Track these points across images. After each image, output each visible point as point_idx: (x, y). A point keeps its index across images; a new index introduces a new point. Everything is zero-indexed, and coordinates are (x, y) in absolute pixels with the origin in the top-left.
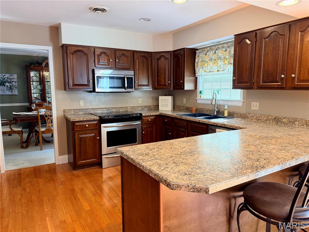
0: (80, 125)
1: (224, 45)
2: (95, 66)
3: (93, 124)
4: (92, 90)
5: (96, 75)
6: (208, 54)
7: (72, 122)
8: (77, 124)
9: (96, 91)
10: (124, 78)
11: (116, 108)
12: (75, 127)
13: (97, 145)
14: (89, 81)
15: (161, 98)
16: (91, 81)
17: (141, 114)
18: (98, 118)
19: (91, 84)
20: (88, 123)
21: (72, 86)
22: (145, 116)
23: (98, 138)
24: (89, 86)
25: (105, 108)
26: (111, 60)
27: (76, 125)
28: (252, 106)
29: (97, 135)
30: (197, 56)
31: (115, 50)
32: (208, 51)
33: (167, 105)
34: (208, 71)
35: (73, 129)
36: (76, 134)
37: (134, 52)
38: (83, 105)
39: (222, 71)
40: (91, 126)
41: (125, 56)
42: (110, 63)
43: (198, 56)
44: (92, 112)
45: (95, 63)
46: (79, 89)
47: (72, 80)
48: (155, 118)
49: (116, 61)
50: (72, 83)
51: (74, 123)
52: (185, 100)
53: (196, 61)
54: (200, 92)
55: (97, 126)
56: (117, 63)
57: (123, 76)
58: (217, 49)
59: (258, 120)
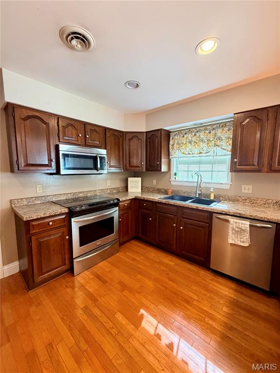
0: (38, 225)
1: (208, 127)
2: (59, 141)
3: (59, 219)
4: (55, 171)
5: (61, 153)
6: (185, 136)
7: (25, 221)
8: (34, 223)
9: (62, 173)
10: (96, 157)
11: (83, 192)
12: (31, 228)
13: (67, 247)
14: (50, 160)
15: (131, 180)
16: (54, 160)
17: (118, 200)
18: (67, 210)
19: (54, 164)
20: (53, 219)
21: (24, 166)
22: (122, 201)
23: (67, 237)
24: (51, 166)
25: (71, 193)
26: (80, 135)
27: (33, 225)
28: (243, 189)
29: (66, 233)
30: (171, 139)
31: (85, 124)
32: (186, 134)
33: (137, 187)
34: (187, 153)
35: (28, 231)
36: (33, 238)
37: (105, 129)
38: (41, 191)
39: (205, 153)
40: (56, 223)
41: (97, 132)
42: (79, 138)
43: (173, 139)
44: (54, 200)
45: (59, 137)
46: (35, 171)
47: (24, 157)
48: (130, 203)
49: (85, 137)
50: (24, 162)
51: (29, 223)
52: (155, 181)
53: (170, 143)
54: (175, 174)
55: (65, 222)
56: (87, 139)
57: (95, 155)
58: (197, 132)
59: (253, 203)
